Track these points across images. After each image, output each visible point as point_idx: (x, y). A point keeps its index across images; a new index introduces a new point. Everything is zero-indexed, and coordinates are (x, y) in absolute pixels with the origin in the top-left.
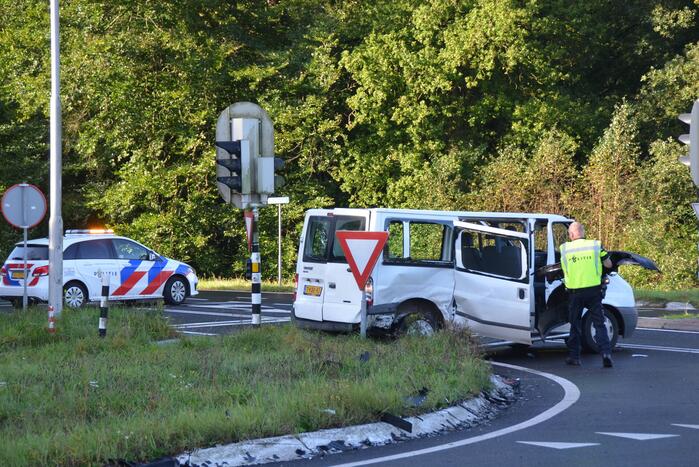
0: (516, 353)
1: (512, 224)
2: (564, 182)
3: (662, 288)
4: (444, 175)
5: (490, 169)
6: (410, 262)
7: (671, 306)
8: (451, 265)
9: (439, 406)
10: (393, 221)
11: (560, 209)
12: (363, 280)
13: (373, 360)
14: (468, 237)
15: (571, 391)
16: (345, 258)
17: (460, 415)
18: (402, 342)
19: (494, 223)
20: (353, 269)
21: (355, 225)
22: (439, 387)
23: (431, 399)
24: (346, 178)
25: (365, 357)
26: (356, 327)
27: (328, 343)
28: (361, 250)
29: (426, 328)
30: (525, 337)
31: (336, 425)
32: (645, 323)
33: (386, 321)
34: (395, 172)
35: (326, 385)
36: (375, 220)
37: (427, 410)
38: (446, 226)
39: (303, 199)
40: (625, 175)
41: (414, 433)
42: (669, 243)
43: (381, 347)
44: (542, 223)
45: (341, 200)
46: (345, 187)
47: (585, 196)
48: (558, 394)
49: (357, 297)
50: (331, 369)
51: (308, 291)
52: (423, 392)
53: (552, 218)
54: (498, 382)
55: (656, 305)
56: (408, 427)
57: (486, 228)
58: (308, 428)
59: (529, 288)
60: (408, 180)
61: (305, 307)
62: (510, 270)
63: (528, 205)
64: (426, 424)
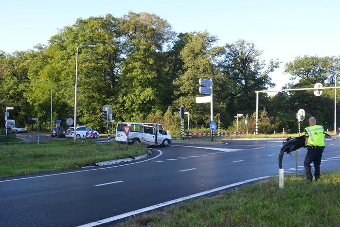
0: (152, 146)
1: (152, 125)
2: (160, 118)
3: (176, 136)
4: (141, 117)
5: (149, 116)
6: (135, 131)
7: (177, 139)
8: (142, 132)
9: (140, 155)
10: (132, 125)
11: (160, 123)
12: (127, 134)
13: (129, 148)
14: (145, 127)
15: (161, 153)
16: (124, 131)
17: (143, 157)
18: (134, 145)
19: (149, 125)
20: (125, 133)
21: (126, 125)
22: (139, 152)
23: (138, 154)
24: (124, 117)
25: (127, 147)
26: (126, 142)
27: (121, 145)
28: (127, 129)
29: (138, 142)
30: (154, 144)
31: (122, 158)
32: (173, 142)
33: (131, 141)
34: (133, 116)
35: (121, 152)
36: (129, 124)
37: (138, 156)
38: (141, 125)
39: (117, 121)
40: (170, 117)
41: (136, 160)
42: (177, 129)
43: (130, 146)
44: (157, 125)
45: (123, 121)
46: (124, 119)
47: (164, 121)
48: (159, 153)
49: (126, 137)
50: (122, 149)
51: (118, 136)
52: (137, 153)
53: (158, 124)
54: (149, 151)
55: (175, 139)
56: (134, 159)
57: (148, 126)
58: (118, 159)
59: (155, 136)
60: (135, 118)
61: (117, 139)
62: (152, 133)
63: (154, 122)
64: (137, 158)
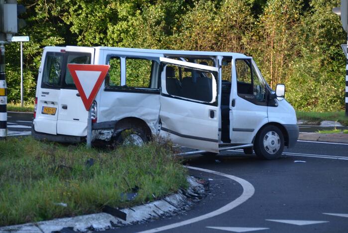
0: (207, 159)
1: (204, 60)
2: (244, 27)
3: (318, 110)
4: (152, 21)
5: (189, 17)
6: (126, 89)
7: (324, 124)
8: (158, 92)
9: (148, 200)
10: (111, 57)
11: (241, 49)
12: (89, 103)
13: (97, 166)
14: (171, 69)
15: (248, 189)
16: (74, 85)
17: (164, 207)
18: (119, 151)
19: (191, 59)
20: (81, 94)
21: (84, 59)
22: (147, 186)
23: (140, 194)
24: (75, 22)
25: (90, 162)
26: (83, 139)
27: (61, 151)
28: (88, 79)
29: (138, 141)
30: (214, 147)
31: (67, 214)
32: (305, 137)
33: (107, 135)
34: (114, 18)
35: (61, 184)
36: (98, 55)
37: (139, 203)
38: (154, 61)
39: (38, 39)
40: (291, 23)
41: (128, 221)
42: (324, 75)
43: (102, 155)
44: (227, 60)
45: (71, 39)
46: (74, 29)
47: (261, 38)
48: (239, 190)
49: (84, 116)
50: (65, 172)
51: (45, 111)
52: (135, 189)
53: (235, 55)
54: (193, 182)
55: (312, 123)
56: (124, 216)
57: (185, 63)
58: (45, 217)
59: (217, 109)
60: (124, 25)
61: (43, 123)
62: (205, 97)
63: (217, 46)
64: (137, 214)
